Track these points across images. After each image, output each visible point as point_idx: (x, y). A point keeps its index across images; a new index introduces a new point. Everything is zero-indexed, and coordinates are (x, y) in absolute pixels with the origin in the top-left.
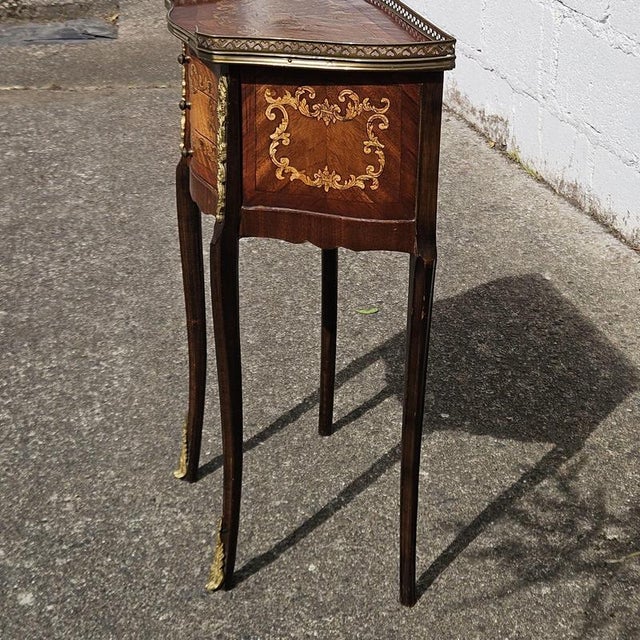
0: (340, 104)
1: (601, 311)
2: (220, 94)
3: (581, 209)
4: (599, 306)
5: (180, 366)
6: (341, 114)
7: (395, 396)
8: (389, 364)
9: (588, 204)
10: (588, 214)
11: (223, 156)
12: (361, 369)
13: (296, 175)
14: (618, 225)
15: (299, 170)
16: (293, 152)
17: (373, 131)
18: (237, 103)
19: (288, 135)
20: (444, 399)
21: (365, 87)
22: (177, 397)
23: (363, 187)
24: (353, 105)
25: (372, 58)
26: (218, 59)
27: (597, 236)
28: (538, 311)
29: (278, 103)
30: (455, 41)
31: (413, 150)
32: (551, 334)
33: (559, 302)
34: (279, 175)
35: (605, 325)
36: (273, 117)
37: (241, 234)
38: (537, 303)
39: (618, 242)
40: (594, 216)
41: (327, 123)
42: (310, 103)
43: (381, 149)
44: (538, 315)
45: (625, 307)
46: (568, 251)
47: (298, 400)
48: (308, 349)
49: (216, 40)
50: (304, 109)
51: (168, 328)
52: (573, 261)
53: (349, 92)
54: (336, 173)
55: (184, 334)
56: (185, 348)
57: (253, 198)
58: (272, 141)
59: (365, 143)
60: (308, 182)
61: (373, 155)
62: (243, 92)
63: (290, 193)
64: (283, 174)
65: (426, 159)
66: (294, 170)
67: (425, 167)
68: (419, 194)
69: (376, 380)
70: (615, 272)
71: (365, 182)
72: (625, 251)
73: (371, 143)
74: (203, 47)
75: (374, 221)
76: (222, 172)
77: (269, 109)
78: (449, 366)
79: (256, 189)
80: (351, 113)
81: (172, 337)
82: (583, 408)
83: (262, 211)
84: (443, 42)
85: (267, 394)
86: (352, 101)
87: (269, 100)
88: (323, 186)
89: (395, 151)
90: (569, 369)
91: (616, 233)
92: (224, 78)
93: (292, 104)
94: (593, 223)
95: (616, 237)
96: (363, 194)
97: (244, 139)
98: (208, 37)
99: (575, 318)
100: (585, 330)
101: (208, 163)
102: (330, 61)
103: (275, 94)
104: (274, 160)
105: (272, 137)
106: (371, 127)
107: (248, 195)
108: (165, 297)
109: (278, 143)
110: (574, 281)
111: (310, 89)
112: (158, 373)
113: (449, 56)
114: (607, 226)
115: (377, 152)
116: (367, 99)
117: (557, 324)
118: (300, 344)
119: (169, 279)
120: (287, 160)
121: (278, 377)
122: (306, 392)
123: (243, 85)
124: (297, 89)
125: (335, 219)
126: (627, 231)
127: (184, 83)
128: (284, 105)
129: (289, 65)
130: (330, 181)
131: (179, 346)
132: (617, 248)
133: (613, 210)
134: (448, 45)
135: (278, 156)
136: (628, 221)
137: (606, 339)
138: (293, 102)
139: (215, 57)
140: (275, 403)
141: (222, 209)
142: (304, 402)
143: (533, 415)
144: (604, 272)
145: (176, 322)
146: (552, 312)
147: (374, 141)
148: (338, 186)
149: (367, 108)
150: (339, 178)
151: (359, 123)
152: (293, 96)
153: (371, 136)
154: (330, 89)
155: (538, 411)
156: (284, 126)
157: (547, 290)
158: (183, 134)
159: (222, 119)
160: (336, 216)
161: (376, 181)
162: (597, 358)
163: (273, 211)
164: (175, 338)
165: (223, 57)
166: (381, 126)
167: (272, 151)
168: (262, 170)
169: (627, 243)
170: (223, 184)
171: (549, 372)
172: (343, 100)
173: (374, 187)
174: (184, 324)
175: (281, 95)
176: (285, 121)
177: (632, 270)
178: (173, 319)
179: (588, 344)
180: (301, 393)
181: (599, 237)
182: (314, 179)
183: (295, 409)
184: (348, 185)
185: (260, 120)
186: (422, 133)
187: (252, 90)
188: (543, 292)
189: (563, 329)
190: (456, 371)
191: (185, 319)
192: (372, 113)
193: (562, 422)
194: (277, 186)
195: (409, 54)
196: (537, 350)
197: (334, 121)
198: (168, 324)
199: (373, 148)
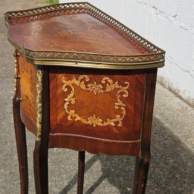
0: (102, 84)
1: (181, 133)
2: (38, 79)
3: (165, 87)
4: (180, 130)
5: (14, 167)
6: (103, 89)
7: (106, 179)
8: (102, 162)
9: (168, 85)
10: (168, 88)
11: (40, 110)
12: (91, 165)
13: (78, 118)
14: (181, 94)
15: (80, 116)
16: (77, 107)
17: (119, 98)
18: (47, 83)
19: (74, 99)
20: (127, 180)
21: (116, 76)
22: (14, 184)
23: (114, 125)
24: (110, 85)
25: (122, 63)
26: (37, 63)
27: (173, 98)
28: (157, 133)
29: (69, 83)
30: (165, 53)
31: (140, 107)
32: (164, 144)
33: (164, 129)
34: (69, 118)
35: (184, 140)
36: (66, 90)
37: (49, 146)
38: (156, 129)
39: (181, 101)
40: (170, 89)
41: (95, 94)
42: (86, 83)
43: (124, 107)
44: (157, 135)
45: (190, 130)
46: (163, 105)
47: (66, 184)
48: (68, 156)
49: (36, 53)
50: (83, 86)
51: (9, 147)
52: (166, 110)
53: (107, 78)
54: (100, 118)
55: (15, 150)
56: (16, 157)
57: (55, 129)
58: (65, 102)
59: (116, 104)
60: (84, 122)
61: (120, 110)
62: (50, 78)
63: (75, 127)
64: (71, 117)
65: (147, 111)
66: (77, 116)
67: (146, 114)
68: (143, 128)
69: (98, 171)
70: (183, 114)
71: (115, 122)
72: (185, 105)
73: (119, 104)
74: (29, 56)
75: (119, 141)
76: (39, 118)
77: (64, 86)
78: (126, 162)
79: (57, 125)
80: (108, 89)
81: (10, 152)
82: (185, 182)
83: (60, 136)
84: (159, 54)
85: (53, 181)
86: (109, 83)
87: (64, 81)
88: (93, 124)
89: (131, 108)
90: (175, 162)
91: (180, 97)
92: (40, 71)
93: (77, 84)
94: (170, 92)
95: (180, 99)
96: (114, 128)
97: (51, 101)
98: (32, 51)
99: (172, 136)
100: (177, 142)
101: (30, 108)
102: (99, 64)
103: (67, 78)
104: (67, 111)
105: (66, 100)
106: (119, 96)
107: (53, 128)
108: (6, 131)
109: (69, 103)
110: (168, 119)
111: (86, 76)
112: (5, 170)
113: (161, 60)
114: (176, 94)
115: (122, 108)
116: (117, 82)
117: (165, 139)
118: (64, 153)
119: (8, 122)
120: (73, 111)
121: (57, 171)
122: (69, 179)
123: (50, 74)
124: (79, 76)
125: (99, 140)
126: (185, 96)
127: (16, 61)
128: (72, 84)
129: (76, 66)
130: (96, 122)
131: (14, 156)
132: (182, 104)
133: (178, 88)
134: (162, 54)
135: (69, 109)
136: (185, 93)
137: (186, 146)
138: (77, 83)
139: (35, 61)
140: (56, 185)
141: (39, 136)
142: (69, 184)
143: (165, 187)
144: (178, 114)
145: (12, 143)
146: (163, 134)
147: (120, 103)
148: (101, 124)
149: (117, 87)
150: (101, 121)
151: (112, 94)
152: (77, 79)
153: (119, 100)
154: (97, 77)
155: (167, 185)
156: (72, 95)
157: (158, 123)
158: (16, 84)
159: (39, 92)
160: (99, 139)
161: (121, 123)
162: (185, 156)
163: (66, 136)
164: (12, 152)
165: (40, 62)
166: (124, 96)
167: (66, 107)
168: (60, 116)
169: (185, 101)
170: (40, 123)
171: (167, 164)
172: (104, 82)
173: (120, 125)
174: (15, 144)
175: (71, 79)
176: (73, 92)
177: (189, 113)
178: (10, 142)
179: (180, 149)
180: (67, 179)
181: (174, 99)
182: (88, 121)
183: (65, 188)
184: (106, 124)
185: (59, 91)
186: (146, 99)
187: (55, 77)
188: (157, 124)
189: (168, 142)
190: (130, 165)
191: (15, 142)
192: (119, 89)
193: (178, 190)
194: (68, 124)
195: (141, 60)
196: (160, 153)
197: (99, 92)
198: (9, 145)
199: (120, 106)
